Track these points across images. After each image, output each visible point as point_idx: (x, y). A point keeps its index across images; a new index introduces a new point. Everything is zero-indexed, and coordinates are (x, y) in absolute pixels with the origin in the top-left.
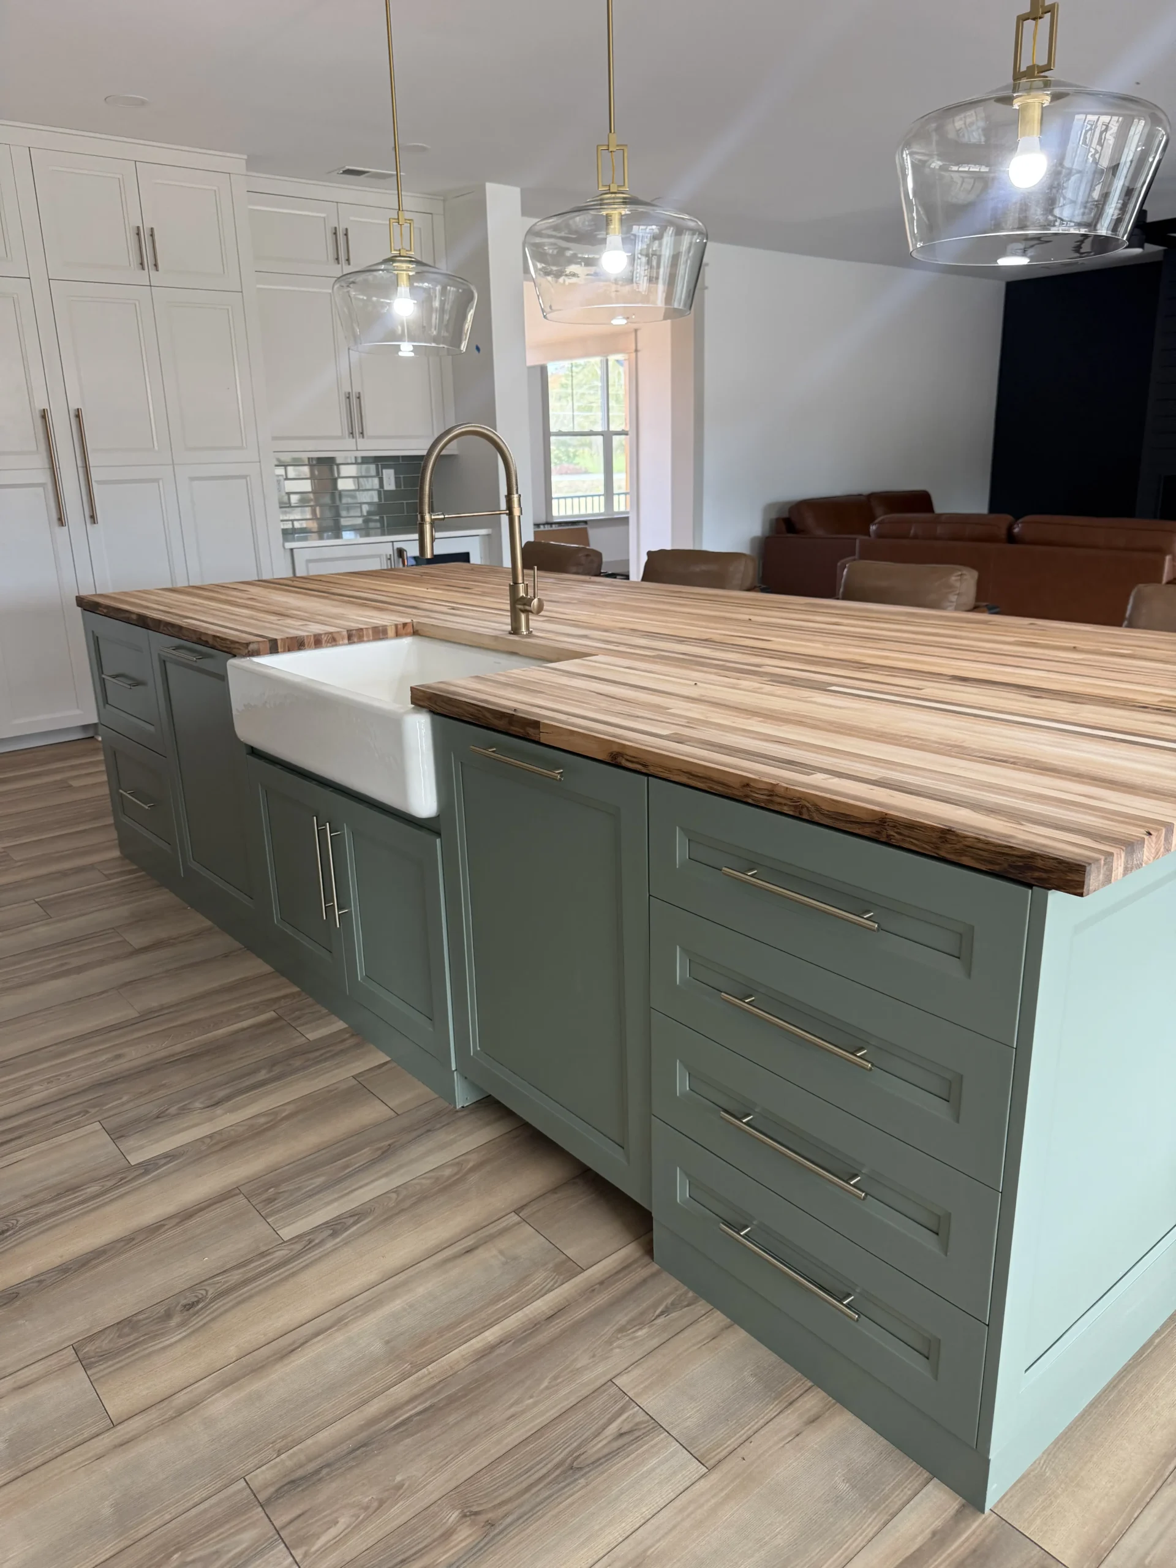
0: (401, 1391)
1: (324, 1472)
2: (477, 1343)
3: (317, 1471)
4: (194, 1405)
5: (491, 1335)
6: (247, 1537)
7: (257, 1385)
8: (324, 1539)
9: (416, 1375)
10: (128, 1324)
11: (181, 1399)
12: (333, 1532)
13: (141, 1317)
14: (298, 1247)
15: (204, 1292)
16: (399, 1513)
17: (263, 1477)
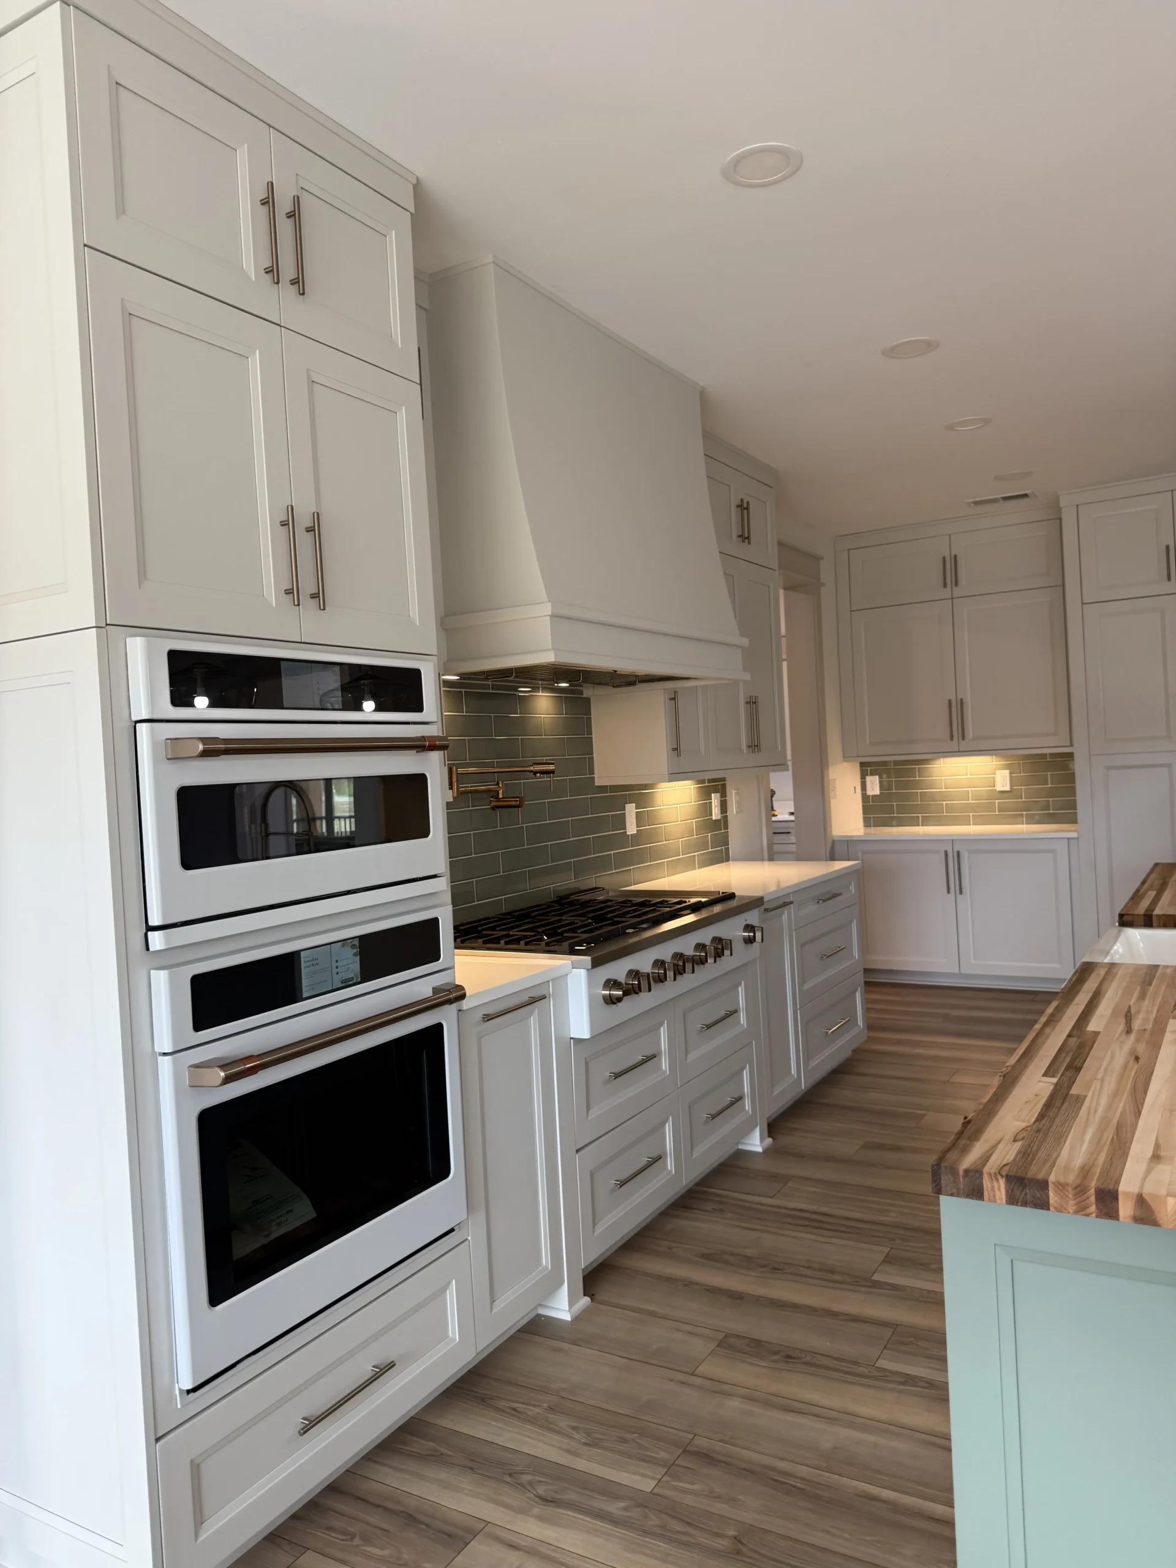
0: (804, 1471)
1: (723, 1464)
2: (873, 1490)
3: (720, 1461)
4: (727, 1394)
5: (886, 1494)
6: (663, 1455)
7: (757, 1409)
8: (681, 1484)
9: (821, 1472)
10: (757, 1343)
11: (726, 1388)
12: (688, 1486)
13: (766, 1344)
14: (876, 1374)
15: (803, 1356)
16: (720, 1508)
17: (702, 1443)
